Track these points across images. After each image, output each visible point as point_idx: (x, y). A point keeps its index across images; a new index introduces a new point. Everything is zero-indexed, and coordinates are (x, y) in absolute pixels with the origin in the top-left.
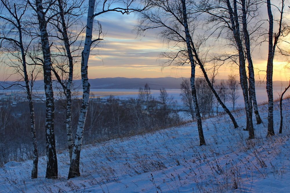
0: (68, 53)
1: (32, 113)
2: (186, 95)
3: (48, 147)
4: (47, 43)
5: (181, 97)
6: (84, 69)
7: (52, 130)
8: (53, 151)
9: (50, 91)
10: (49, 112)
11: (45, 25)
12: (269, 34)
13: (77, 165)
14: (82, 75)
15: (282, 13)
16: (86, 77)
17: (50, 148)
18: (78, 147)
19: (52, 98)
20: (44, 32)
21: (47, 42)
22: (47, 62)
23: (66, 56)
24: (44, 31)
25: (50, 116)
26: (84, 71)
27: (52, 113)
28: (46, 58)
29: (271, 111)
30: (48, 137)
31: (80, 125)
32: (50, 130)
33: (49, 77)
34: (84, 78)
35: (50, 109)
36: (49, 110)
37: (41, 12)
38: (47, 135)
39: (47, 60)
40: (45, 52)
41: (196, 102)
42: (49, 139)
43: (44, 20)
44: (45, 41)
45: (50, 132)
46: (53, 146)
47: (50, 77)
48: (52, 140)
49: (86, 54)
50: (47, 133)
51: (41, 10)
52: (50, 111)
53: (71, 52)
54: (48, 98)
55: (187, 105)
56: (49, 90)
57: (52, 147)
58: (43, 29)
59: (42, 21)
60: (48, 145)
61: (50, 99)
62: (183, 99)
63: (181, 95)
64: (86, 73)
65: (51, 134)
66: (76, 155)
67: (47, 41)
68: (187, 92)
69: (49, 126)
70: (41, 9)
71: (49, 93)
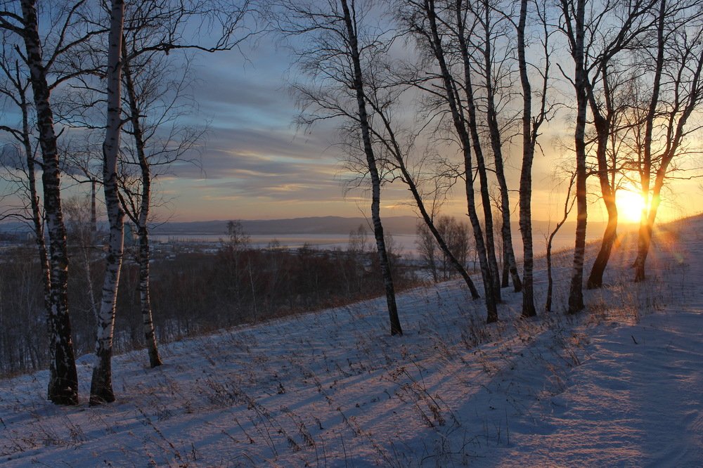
0: (139, 159)
1: (44, 271)
2: (425, 243)
3: (53, 341)
4: (49, 129)
5: (417, 245)
6: (108, 179)
7: (62, 307)
8: (64, 349)
9: (55, 227)
10: (57, 270)
11: (44, 92)
12: (523, 118)
13: (103, 380)
14: (105, 191)
15: (546, 78)
16: (112, 196)
17: (57, 344)
18: (103, 343)
19: (60, 241)
20: (43, 107)
21: (48, 126)
22: (49, 168)
23: (135, 163)
24: (42, 103)
25: (58, 277)
26: (108, 184)
27: (61, 271)
28: (46, 159)
29: (528, 268)
30: (53, 320)
31: (106, 296)
32: (58, 305)
33: (52, 198)
34: (109, 199)
35: (56, 262)
36: (55, 265)
37: (36, 66)
38: (52, 316)
39: (48, 164)
40: (45, 147)
41: (382, 251)
42: (55, 325)
43: (42, 83)
44: (44, 124)
45: (58, 309)
46: (65, 338)
47: (55, 198)
48: (63, 327)
49: (110, 146)
50: (51, 313)
51: (37, 63)
52: (57, 268)
53: (146, 156)
54: (53, 242)
55: (426, 259)
56: (55, 224)
57: (62, 340)
58: (41, 100)
59: (38, 85)
60: (55, 337)
61: (56, 243)
62: (420, 249)
63: (416, 242)
64: (113, 187)
65: (59, 313)
66: (100, 358)
67: (49, 124)
68: (425, 238)
69: (55, 298)
70: (36, 60)
71: (55, 232)
